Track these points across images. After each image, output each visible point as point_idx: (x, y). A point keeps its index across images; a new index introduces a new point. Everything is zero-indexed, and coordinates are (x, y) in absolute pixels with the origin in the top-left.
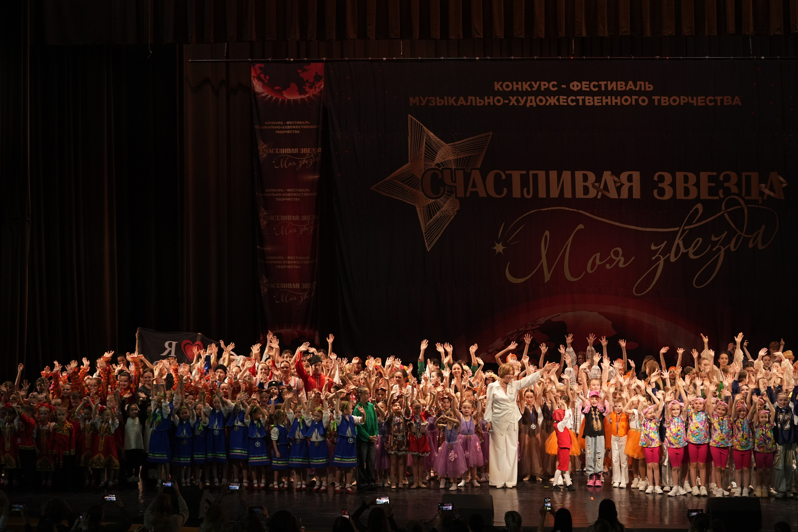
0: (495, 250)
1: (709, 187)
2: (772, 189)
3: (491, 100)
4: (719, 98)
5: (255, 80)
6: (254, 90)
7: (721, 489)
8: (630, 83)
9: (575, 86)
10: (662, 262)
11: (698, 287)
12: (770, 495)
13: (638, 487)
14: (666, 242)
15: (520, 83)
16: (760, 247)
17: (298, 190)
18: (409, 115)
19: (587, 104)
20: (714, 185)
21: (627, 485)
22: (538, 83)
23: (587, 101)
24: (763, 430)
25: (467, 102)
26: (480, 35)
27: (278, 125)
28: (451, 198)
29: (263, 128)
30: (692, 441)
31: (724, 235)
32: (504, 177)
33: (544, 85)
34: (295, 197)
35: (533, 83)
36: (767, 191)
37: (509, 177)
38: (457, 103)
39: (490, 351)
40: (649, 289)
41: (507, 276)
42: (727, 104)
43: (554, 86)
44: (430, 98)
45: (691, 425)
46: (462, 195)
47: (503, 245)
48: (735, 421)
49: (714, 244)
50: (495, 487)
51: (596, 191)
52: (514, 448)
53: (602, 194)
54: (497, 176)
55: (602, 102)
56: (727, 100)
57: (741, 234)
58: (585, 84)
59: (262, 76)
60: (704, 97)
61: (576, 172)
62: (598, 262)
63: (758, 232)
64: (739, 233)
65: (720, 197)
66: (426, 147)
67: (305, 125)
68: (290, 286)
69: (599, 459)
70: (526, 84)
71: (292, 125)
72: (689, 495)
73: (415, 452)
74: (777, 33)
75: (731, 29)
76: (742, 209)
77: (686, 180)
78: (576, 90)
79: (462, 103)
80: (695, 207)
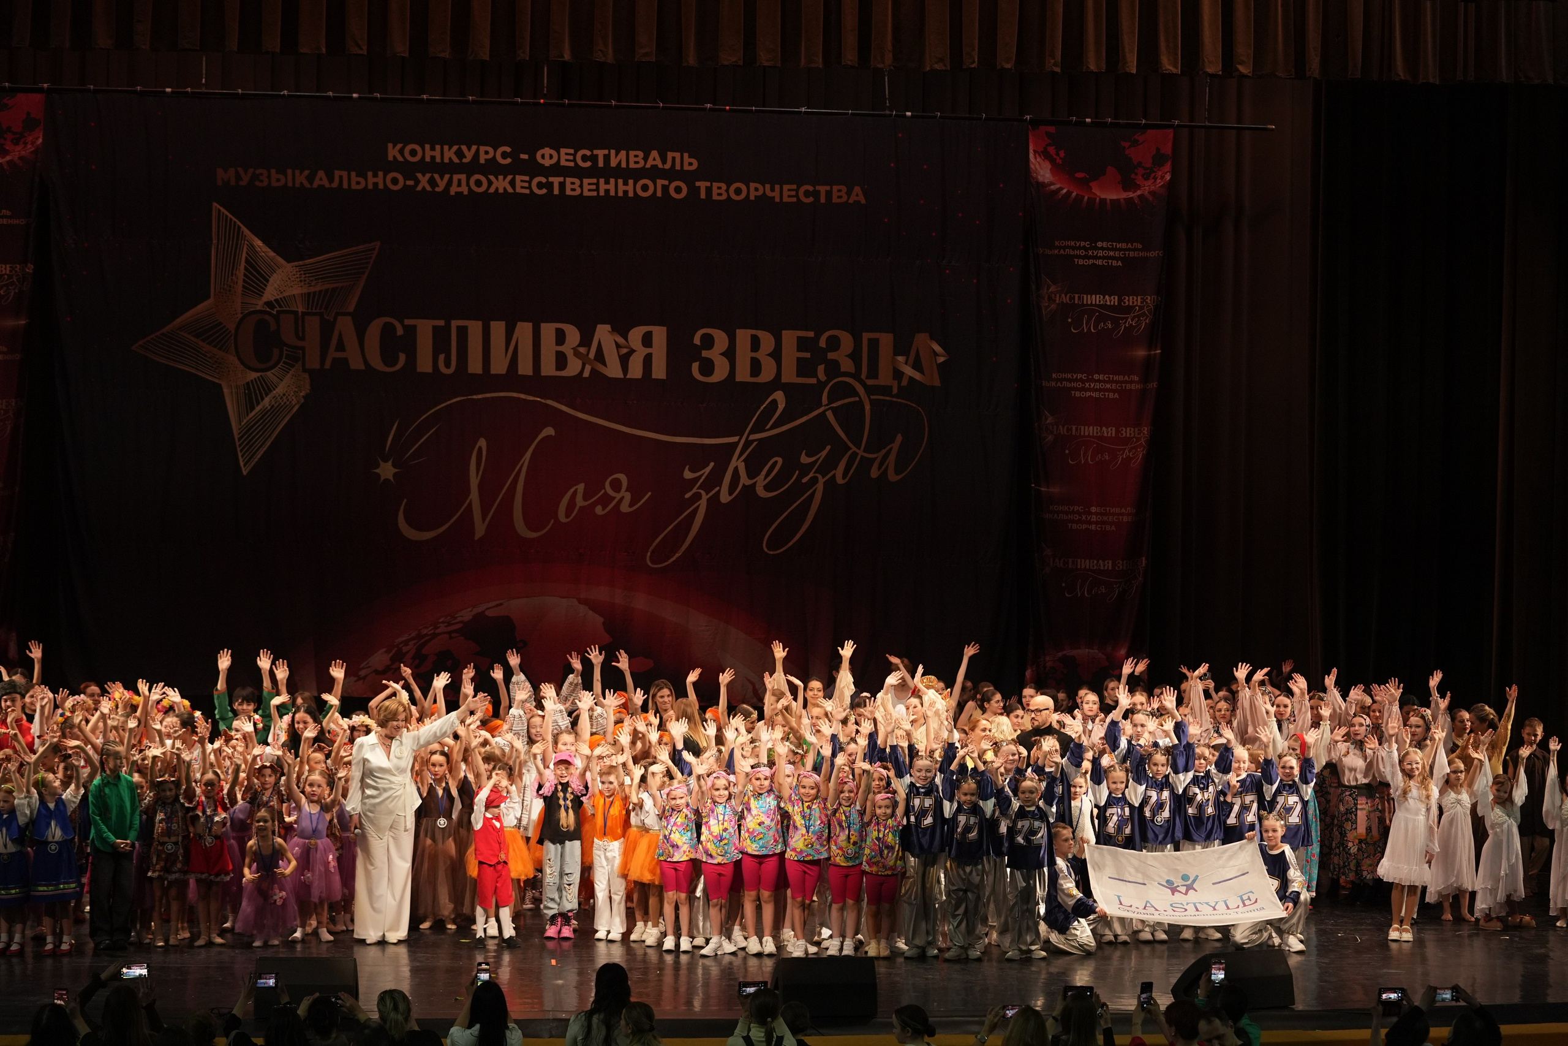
0: (379, 476)
1: (798, 359)
2: (917, 366)
3: (380, 180)
4: (823, 189)
7: (802, 942)
8: (654, 154)
9: (546, 156)
10: (703, 504)
11: (772, 552)
12: (895, 953)
13: (643, 939)
14: (712, 464)
15: (438, 147)
16: (893, 477)
18: (215, 204)
19: (568, 192)
20: (807, 355)
21: (623, 934)
22: (474, 148)
23: (568, 187)
24: (879, 831)
25: (331, 180)
26: (362, 49)
28: (293, 370)
30: (750, 851)
32: (400, 331)
33: (486, 153)
35: (464, 148)
36: (909, 371)
37: (411, 331)
38: (311, 184)
39: (362, 673)
40: (677, 555)
41: (400, 525)
42: (839, 201)
43: (504, 155)
44: (258, 171)
45: (747, 820)
46: (316, 365)
47: (394, 466)
48: (835, 811)
49: (805, 469)
50: (363, 942)
51: (580, 363)
52: (403, 866)
53: (592, 369)
54: (388, 329)
55: (597, 190)
56: (839, 193)
57: (857, 451)
58: (566, 154)
60: (794, 187)
61: (543, 326)
62: (580, 502)
63: (889, 447)
64: (854, 449)
65: (818, 380)
66: (246, 269)
67: (3, 217)
69: (569, 885)
70: (450, 149)
72: (741, 954)
73: (202, 873)
74: (937, 67)
75: (850, 57)
76: (860, 404)
77: (755, 344)
78: (547, 164)
79: (321, 183)
80: (770, 399)
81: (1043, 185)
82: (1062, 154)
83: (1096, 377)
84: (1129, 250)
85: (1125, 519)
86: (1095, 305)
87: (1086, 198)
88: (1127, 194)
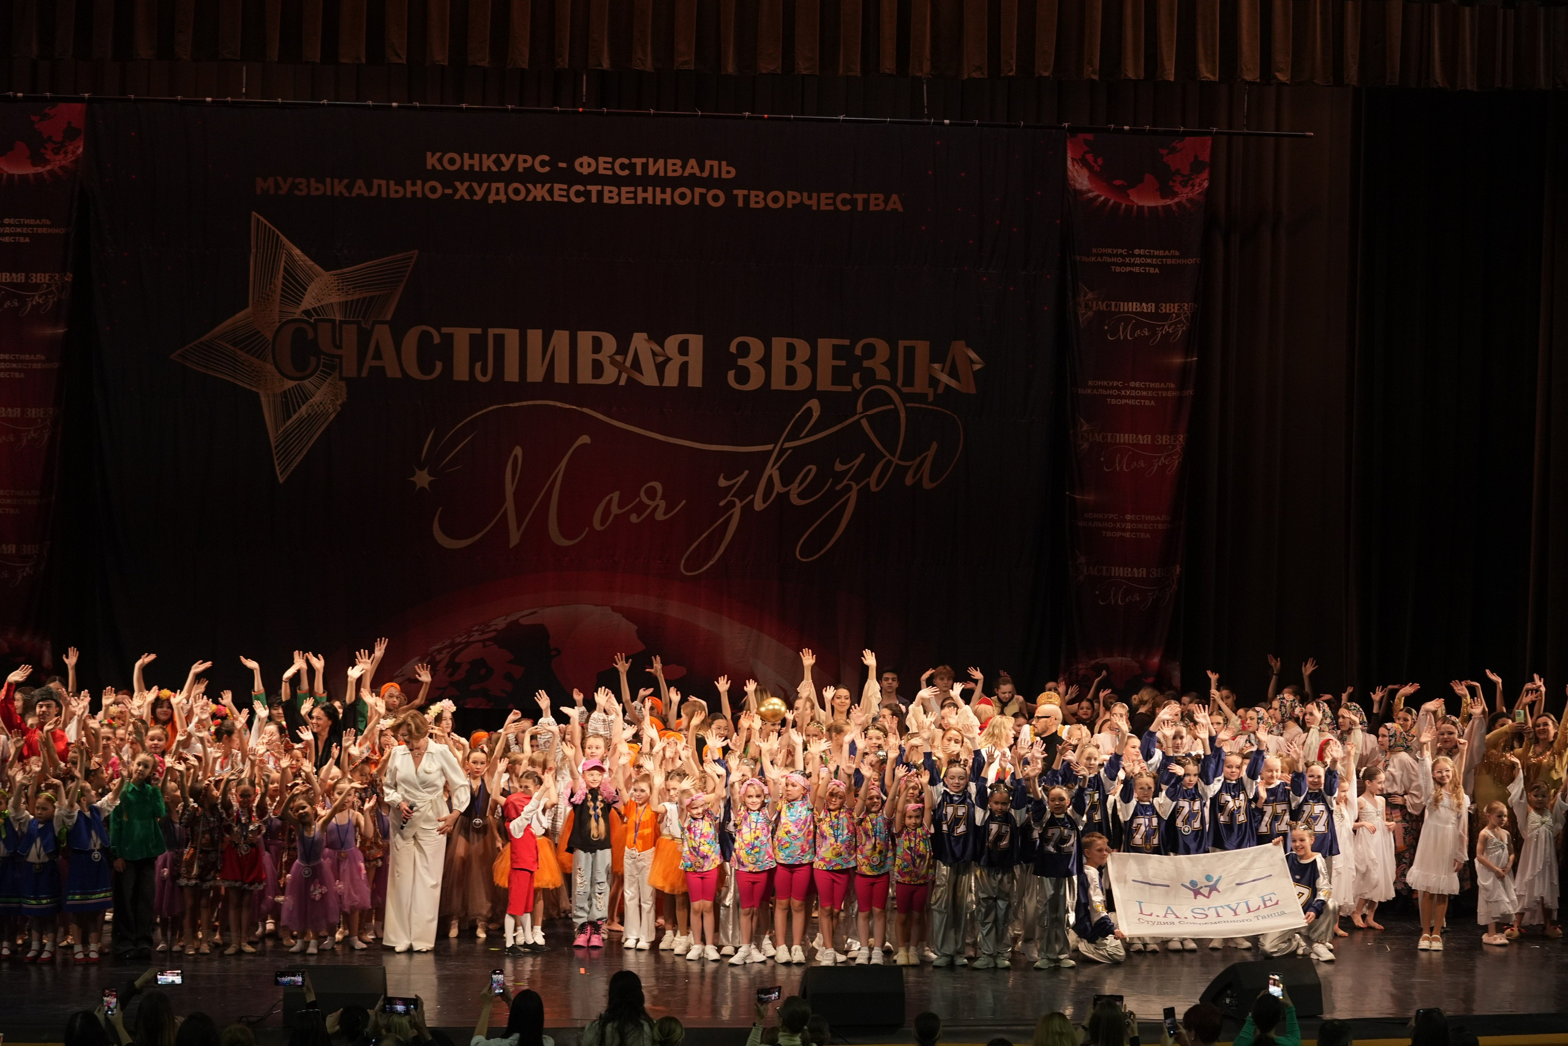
0: (414, 484)
1: (834, 367)
2: (953, 373)
3: (418, 188)
4: (860, 197)
7: (831, 951)
8: (692, 162)
9: (584, 165)
10: (737, 512)
11: (805, 560)
12: (924, 960)
13: (672, 947)
14: (746, 472)
16: (927, 484)
17: (22, 357)
18: (254, 213)
19: (606, 200)
20: (843, 363)
21: (652, 943)
22: (513, 156)
23: (606, 195)
25: (370, 189)
26: (400, 57)
28: (330, 378)
31: (858, 461)
32: (437, 340)
33: (524, 161)
34: (14, 370)
35: (503, 156)
36: (944, 378)
37: (448, 339)
38: (350, 192)
40: (711, 563)
41: (435, 533)
42: (876, 209)
43: (543, 164)
44: (297, 181)
45: (779, 828)
46: (353, 373)
47: (430, 474)
48: (861, 819)
49: (839, 477)
50: (392, 950)
51: (616, 371)
53: (628, 377)
54: (425, 338)
55: (635, 198)
56: (876, 202)
57: (892, 459)
58: (605, 162)
60: (831, 195)
61: (580, 333)
62: (615, 510)
63: (924, 455)
64: (889, 457)
65: (853, 388)
66: (284, 278)
67: (42, 226)
69: (600, 894)
70: (488, 158)
71: (15, 226)
73: (236, 881)
74: (974, 75)
75: (888, 65)
76: (896, 411)
77: (791, 352)
78: (585, 173)
79: (360, 192)
80: (805, 407)
81: (1081, 193)
82: (1100, 161)
83: (1132, 384)
84: (1167, 257)
85: (1160, 527)
86: (1132, 313)
87: (1124, 205)
88: (1165, 201)
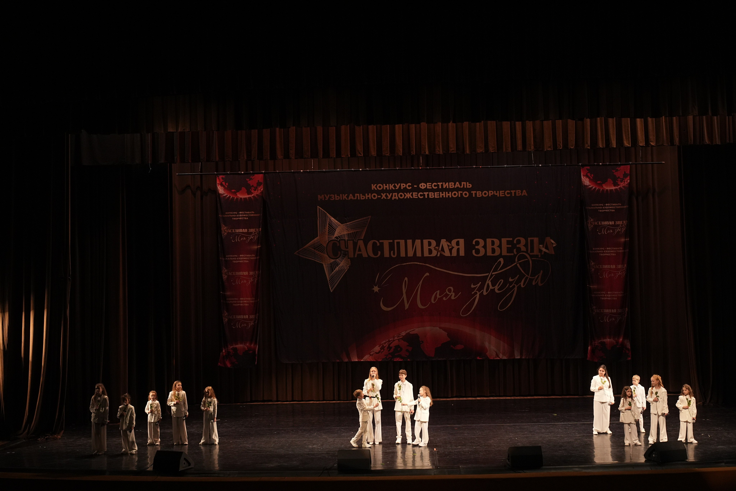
0: (374, 290)
1: (507, 247)
2: (547, 248)
3: (370, 196)
4: (513, 192)
5: (219, 186)
6: (218, 192)
8: (457, 183)
9: (422, 186)
10: (478, 295)
11: (501, 310)
15: (388, 185)
16: (540, 284)
17: (248, 256)
18: (318, 207)
19: (430, 197)
20: (510, 246)
22: (399, 184)
23: (430, 195)
25: (354, 197)
26: (361, 155)
27: (234, 214)
28: (345, 258)
29: (224, 216)
31: (517, 278)
32: (378, 244)
33: (403, 186)
34: (245, 260)
35: (396, 184)
37: (382, 244)
39: (372, 353)
41: (381, 306)
42: (518, 195)
43: (409, 186)
44: (331, 195)
46: (352, 256)
47: (378, 287)
49: (511, 283)
51: (436, 252)
53: (440, 254)
54: (374, 244)
55: (439, 196)
56: (518, 193)
57: (528, 276)
59: (224, 183)
60: (504, 191)
61: (424, 240)
62: (438, 296)
63: (538, 275)
64: (527, 276)
65: (514, 254)
66: (329, 227)
67: (252, 214)
68: (241, 317)
71: (243, 214)
74: (548, 149)
75: (520, 147)
76: (528, 261)
77: (493, 243)
78: (423, 188)
79: (351, 198)
80: (499, 261)
81: (587, 186)
82: (592, 175)
83: (608, 249)
84: (617, 206)
85: (620, 295)
86: (606, 225)
87: (601, 189)
88: (615, 187)
